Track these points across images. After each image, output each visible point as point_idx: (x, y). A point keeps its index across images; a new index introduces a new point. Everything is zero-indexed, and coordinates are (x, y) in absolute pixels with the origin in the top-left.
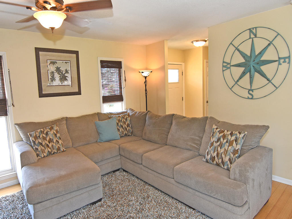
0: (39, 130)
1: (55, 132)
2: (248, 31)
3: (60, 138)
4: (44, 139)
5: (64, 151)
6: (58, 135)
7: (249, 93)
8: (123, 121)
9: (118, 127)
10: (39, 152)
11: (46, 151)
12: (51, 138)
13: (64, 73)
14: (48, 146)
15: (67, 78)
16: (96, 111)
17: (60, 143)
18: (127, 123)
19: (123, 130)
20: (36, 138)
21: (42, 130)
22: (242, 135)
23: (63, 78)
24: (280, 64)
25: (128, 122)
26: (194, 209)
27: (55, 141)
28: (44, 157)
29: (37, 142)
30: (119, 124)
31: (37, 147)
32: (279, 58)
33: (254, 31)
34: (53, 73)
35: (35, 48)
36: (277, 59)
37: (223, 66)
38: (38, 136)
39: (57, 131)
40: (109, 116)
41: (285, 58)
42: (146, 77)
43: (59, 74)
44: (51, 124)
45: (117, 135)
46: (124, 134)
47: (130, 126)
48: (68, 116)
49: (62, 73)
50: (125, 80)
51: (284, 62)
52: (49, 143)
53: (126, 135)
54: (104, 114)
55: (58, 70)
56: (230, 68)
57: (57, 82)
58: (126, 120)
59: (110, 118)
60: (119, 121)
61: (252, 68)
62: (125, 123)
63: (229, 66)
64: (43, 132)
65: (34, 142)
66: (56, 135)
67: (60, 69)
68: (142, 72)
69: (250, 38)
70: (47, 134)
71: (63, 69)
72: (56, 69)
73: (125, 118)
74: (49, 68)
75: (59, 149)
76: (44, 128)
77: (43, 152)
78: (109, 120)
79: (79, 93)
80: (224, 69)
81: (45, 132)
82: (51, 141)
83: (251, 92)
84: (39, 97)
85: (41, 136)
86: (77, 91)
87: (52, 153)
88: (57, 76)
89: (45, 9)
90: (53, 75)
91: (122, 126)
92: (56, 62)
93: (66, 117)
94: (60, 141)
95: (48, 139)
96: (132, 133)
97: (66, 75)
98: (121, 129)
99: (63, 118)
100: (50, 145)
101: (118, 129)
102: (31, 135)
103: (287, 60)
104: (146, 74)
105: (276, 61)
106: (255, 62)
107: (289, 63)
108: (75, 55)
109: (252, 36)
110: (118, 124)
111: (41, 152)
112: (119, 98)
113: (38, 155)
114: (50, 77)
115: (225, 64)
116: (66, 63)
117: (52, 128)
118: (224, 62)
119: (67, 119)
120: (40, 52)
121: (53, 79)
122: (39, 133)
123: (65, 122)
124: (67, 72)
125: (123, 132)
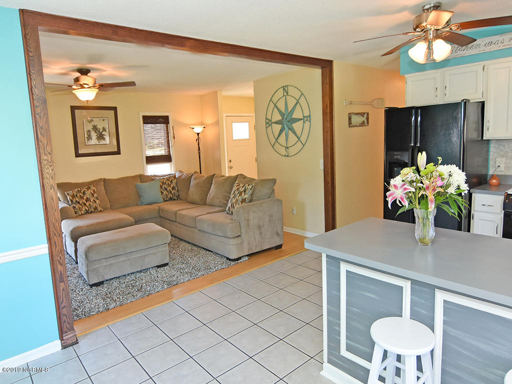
0: (76, 190)
1: (92, 192)
2: (282, 89)
3: (97, 199)
4: (82, 198)
5: (101, 211)
6: (95, 195)
7: (286, 150)
8: (167, 183)
9: (162, 190)
10: (77, 210)
11: (84, 209)
12: (88, 197)
13: (101, 131)
14: (85, 204)
15: (104, 136)
16: (138, 173)
17: (97, 203)
18: (172, 186)
19: (167, 193)
20: (73, 196)
21: (79, 189)
22: (250, 187)
23: (101, 137)
24: (304, 122)
25: (174, 184)
26: (211, 252)
27: (92, 200)
28: (82, 214)
29: (74, 201)
30: (163, 187)
31: (74, 205)
32: (304, 117)
33: (286, 89)
34: (89, 131)
35: (71, 106)
36: (302, 118)
37: (267, 123)
38: (75, 194)
39: (94, 191)
40: (152, 178)
41: (307, 117)
42: (198, 134)
43: (96, 133)
44: (88, 185)
45: (160, 198)
46: (169, 197)
47: (176, 189)
48: (106, 178)
49: (99, 131)
50: (174, 138)
51: (307, 120)
52: (87, 202)
53: (171, 199)
54: (148, 176)
55: (95, 128)
56: (271, 125)
57: (94, 141)
58: (171, 182)
59: (153, 180)
60: (163, 183)
61: (285, 126)
62: (169, 185)
63: (270, 123)
64: (81, 191)
65: (71, 201)
66: (93, 195)
67: (97, 127)
68: (193, 128)
69: (284, 96)
70: (84, 193)
71: (100, 127)
72: (92, 127)
73: (170, 180)
74: (85, 127)
75: (96, 208)
76: (81, 188)
77: (80, 209)
78: (152, 182)
79: (118, 152)
80: (267, 126)
81: (82, 191)
82: (87, 200)
83: (287, 149)
84: (76, 157)
85: (78, 195)
86: (116, 150)
87: (90, 212)
88: (94, 135)
89: (84, 88)
90: (90, 134)
91: (166, 189)
92: (92, 120)
93: (104, 179)
94: (97, 201)
95: (85, 198)
96: (178, 196)
97: (103, 133)
98: (165, 192)
99: (100, 180)
100: (87, 204)
101: (161, 192)
102: (68, 194)
103: (309, 118)
104: (198, 129)
105: (302, 119)
106: (287, 119)
107: (310, 121)
108: (113, 112)
109: (285, 94)
110: (161, 187)
111: (79, 210)
112: (167, 158)
113: (76, 213)
114: (86, 136)
115: (267, 121)
116: (103, 120)
117: (89, 188)
118: (266, 119)
119: (105, 180)
120: (75, 110)
121: (89, 138)
122: (76, 192)
123: (103, 183)
124: (104, 130)
125: (167, 196)
